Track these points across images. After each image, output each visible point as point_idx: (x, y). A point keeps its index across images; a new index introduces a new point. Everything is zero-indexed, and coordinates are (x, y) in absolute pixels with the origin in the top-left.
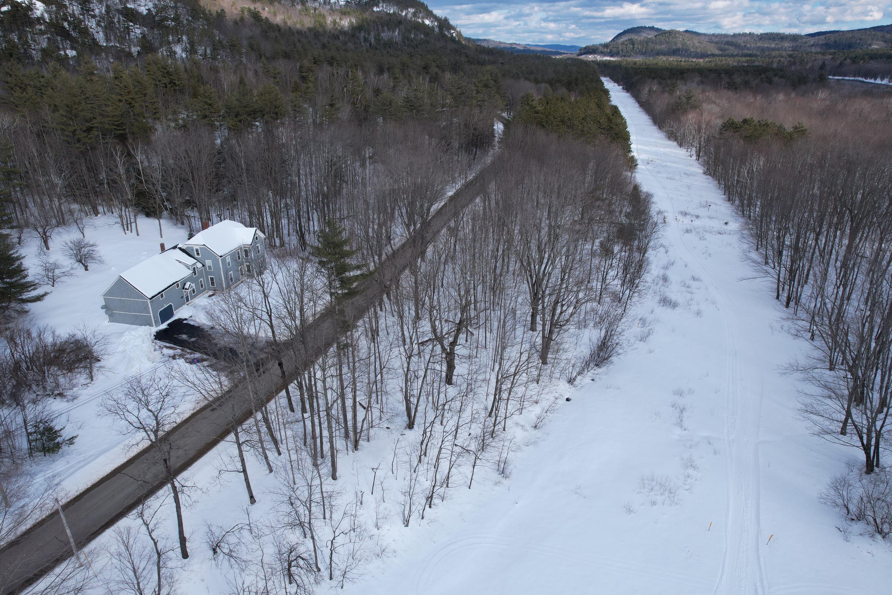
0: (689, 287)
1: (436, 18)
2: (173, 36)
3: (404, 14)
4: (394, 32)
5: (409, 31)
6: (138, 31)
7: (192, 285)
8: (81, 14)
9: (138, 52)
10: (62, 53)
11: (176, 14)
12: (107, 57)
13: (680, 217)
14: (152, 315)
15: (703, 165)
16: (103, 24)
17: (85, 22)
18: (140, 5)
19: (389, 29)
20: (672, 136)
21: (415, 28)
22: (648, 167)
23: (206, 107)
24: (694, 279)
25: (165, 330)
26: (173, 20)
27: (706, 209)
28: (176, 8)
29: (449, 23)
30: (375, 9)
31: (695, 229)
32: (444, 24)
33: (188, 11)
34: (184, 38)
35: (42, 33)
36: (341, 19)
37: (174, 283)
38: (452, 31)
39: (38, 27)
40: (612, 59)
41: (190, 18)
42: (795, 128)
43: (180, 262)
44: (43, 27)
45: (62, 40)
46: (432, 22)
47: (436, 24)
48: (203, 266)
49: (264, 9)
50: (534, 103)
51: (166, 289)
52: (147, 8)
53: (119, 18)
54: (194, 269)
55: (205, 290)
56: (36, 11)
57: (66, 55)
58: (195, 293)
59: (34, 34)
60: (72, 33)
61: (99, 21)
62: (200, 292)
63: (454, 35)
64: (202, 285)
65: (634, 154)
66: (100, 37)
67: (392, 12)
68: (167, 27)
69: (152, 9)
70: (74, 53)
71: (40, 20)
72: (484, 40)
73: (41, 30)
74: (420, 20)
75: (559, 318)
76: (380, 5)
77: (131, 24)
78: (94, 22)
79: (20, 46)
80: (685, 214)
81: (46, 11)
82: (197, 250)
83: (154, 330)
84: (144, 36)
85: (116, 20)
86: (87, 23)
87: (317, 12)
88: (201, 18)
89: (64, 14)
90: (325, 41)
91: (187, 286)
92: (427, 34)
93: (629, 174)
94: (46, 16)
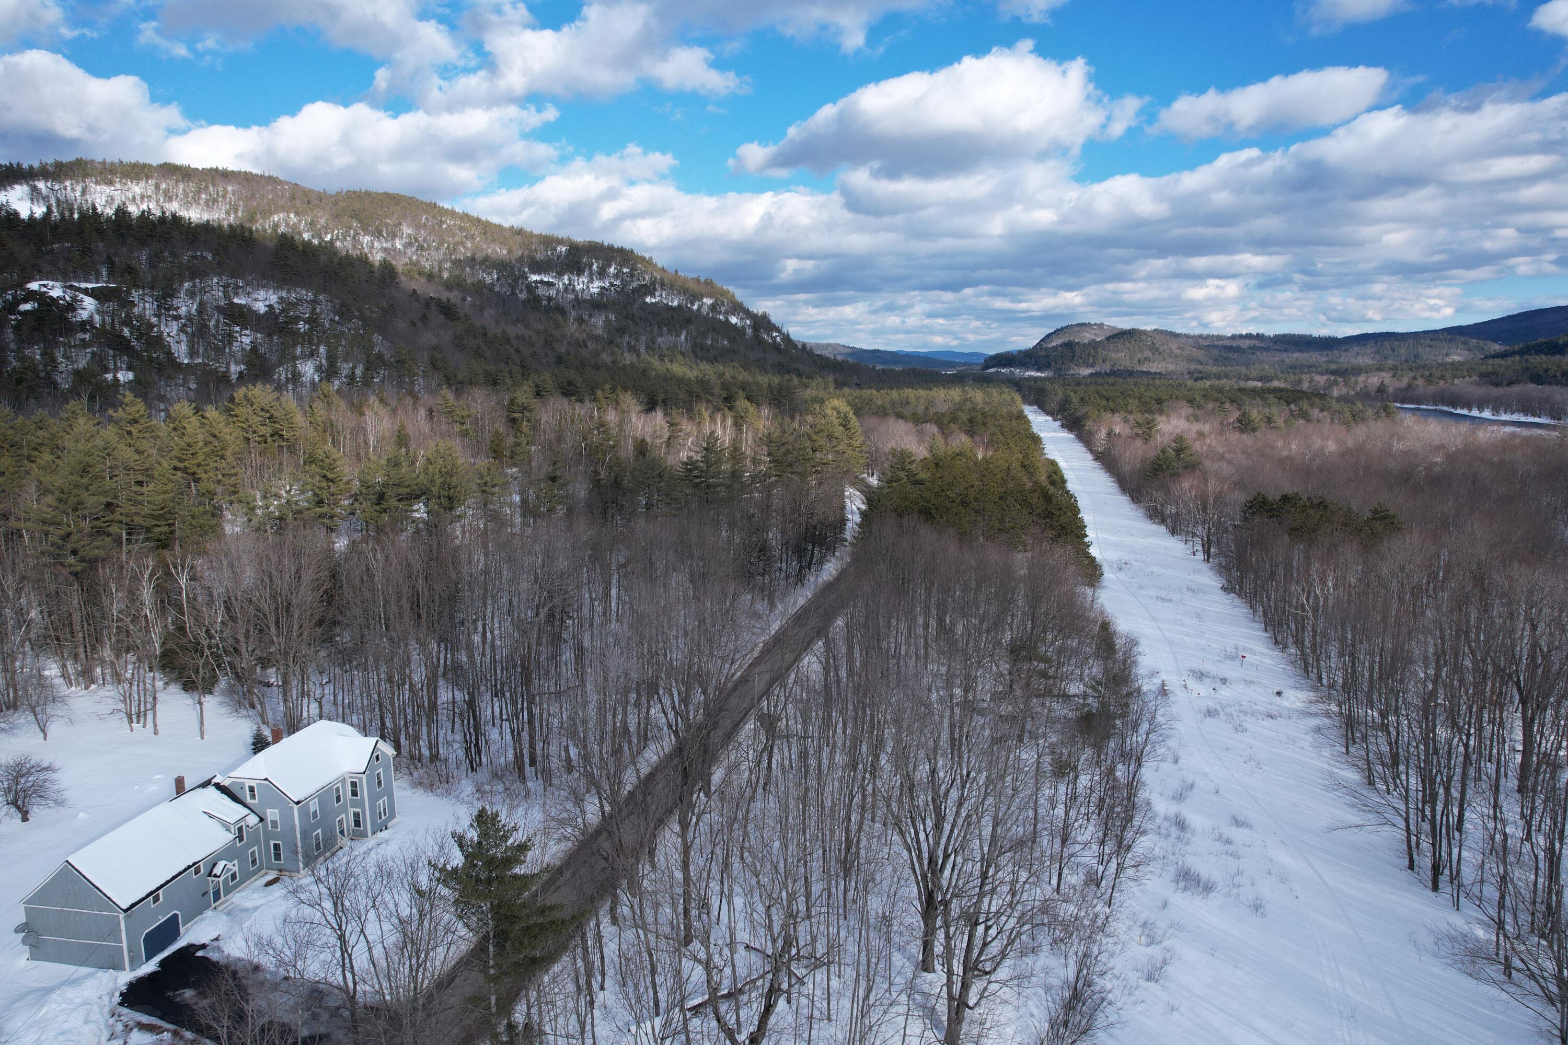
0: (1229, 842)
1: (748, 313)
2: (302, 348)
3: (695, 307)
4: (678, 336)
5: (704, 335)
6: (247, 340)
7: (230, 865)
8: (155, 315)
9: (241, 373)
10: (109, 376)
11: (313, 311)
12: (186, 381)
13: (1191, 683)
14: (125, 945)
15: (1220, 573)
16: (189, 330)
17: (159, 326)
18: (256, 300)
19: (670, 332)
20: (1156, 515)
21: (714, 329)
22: (1121, 575)
23: (324, 484)
24: (1238, 822)
25: (150, 979)
26: (307, 321)
27: (1237, 663)
28: (315, 302)
29: (769, 321)
30: (648, 300)
31: (1223, 708)
32: (762, 323)
33: (334, 307)
34: (322, 349)
35: (84, 344)
36: (590, 316)
37: (189, 867)
38: (775, 334)
39: (80, 336)
40: (1039, 374)
41: (337, 318)
42: (1375, 512)
43: (211, 816)
44: (87, 336)
45: (114, 357)
46: (742, 319)
47: (748, 322)
48: (262, 820)
49: (464, 300)
50: (913, 467)
51: (168, 882)
52: (267, 303)
53: (218, 321)
54: (240, 829)
55: (260, 869)
56: (80, 311)
57: (116, 380)
58: (235, 881)
59: (70, 347)
60: (134, 343)
61: (185, 325)
62: (247, 876)
63: (778, 339)
64: (254, 862)
65: (1093, 551)
66: (181, 351)
67: (675, 304)
68: (296, 333)
69: (276, 306)
70: (131, 376)
71: (84, 325)
72: (828, 345)
73: (84, 340)
74: (722, 317)
75: (980, 954)
76: (657, 294)
77: (237, 329)
78: (176, 327)
79: (41, 367)
80: (1200, 675)
81: (98, 312)
82: (252, 789)
83: (125, 977)
84: (254, 349)
85: (212, 324)
86: (162, 328)
87: (552, 303)
88: (355, 317)
89: (128, 316)
90: (563, 350)
91: (217, 870)
92: (732, 340)
93: (1089, 591)
94: (97, 318)
